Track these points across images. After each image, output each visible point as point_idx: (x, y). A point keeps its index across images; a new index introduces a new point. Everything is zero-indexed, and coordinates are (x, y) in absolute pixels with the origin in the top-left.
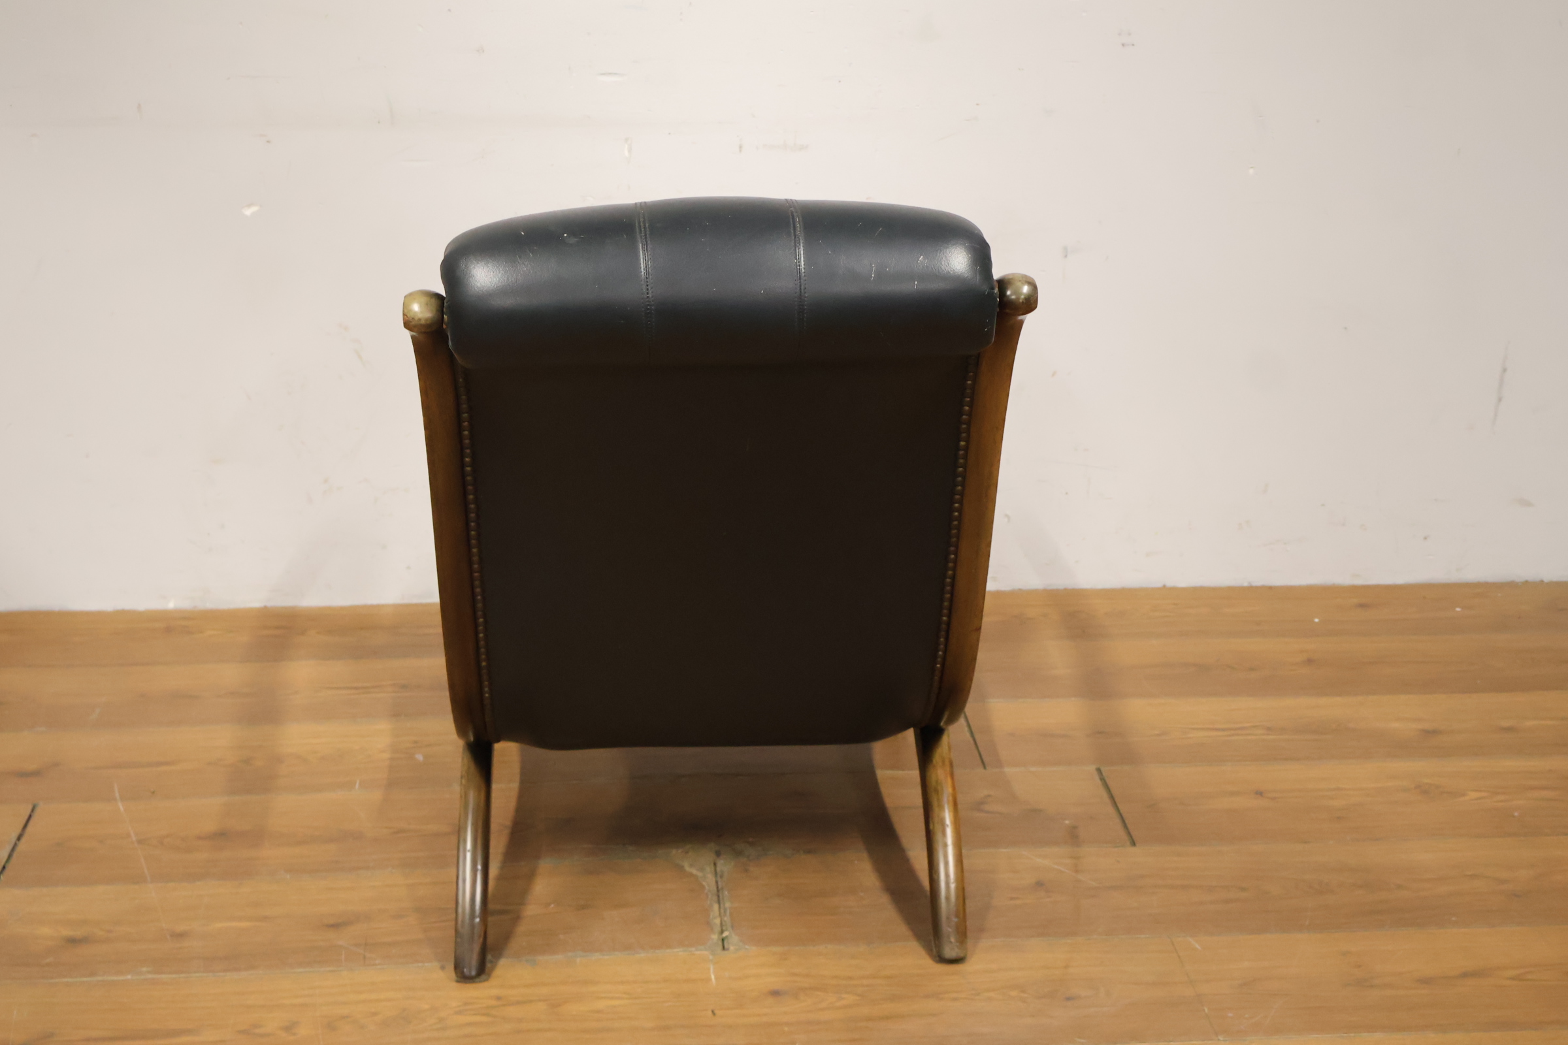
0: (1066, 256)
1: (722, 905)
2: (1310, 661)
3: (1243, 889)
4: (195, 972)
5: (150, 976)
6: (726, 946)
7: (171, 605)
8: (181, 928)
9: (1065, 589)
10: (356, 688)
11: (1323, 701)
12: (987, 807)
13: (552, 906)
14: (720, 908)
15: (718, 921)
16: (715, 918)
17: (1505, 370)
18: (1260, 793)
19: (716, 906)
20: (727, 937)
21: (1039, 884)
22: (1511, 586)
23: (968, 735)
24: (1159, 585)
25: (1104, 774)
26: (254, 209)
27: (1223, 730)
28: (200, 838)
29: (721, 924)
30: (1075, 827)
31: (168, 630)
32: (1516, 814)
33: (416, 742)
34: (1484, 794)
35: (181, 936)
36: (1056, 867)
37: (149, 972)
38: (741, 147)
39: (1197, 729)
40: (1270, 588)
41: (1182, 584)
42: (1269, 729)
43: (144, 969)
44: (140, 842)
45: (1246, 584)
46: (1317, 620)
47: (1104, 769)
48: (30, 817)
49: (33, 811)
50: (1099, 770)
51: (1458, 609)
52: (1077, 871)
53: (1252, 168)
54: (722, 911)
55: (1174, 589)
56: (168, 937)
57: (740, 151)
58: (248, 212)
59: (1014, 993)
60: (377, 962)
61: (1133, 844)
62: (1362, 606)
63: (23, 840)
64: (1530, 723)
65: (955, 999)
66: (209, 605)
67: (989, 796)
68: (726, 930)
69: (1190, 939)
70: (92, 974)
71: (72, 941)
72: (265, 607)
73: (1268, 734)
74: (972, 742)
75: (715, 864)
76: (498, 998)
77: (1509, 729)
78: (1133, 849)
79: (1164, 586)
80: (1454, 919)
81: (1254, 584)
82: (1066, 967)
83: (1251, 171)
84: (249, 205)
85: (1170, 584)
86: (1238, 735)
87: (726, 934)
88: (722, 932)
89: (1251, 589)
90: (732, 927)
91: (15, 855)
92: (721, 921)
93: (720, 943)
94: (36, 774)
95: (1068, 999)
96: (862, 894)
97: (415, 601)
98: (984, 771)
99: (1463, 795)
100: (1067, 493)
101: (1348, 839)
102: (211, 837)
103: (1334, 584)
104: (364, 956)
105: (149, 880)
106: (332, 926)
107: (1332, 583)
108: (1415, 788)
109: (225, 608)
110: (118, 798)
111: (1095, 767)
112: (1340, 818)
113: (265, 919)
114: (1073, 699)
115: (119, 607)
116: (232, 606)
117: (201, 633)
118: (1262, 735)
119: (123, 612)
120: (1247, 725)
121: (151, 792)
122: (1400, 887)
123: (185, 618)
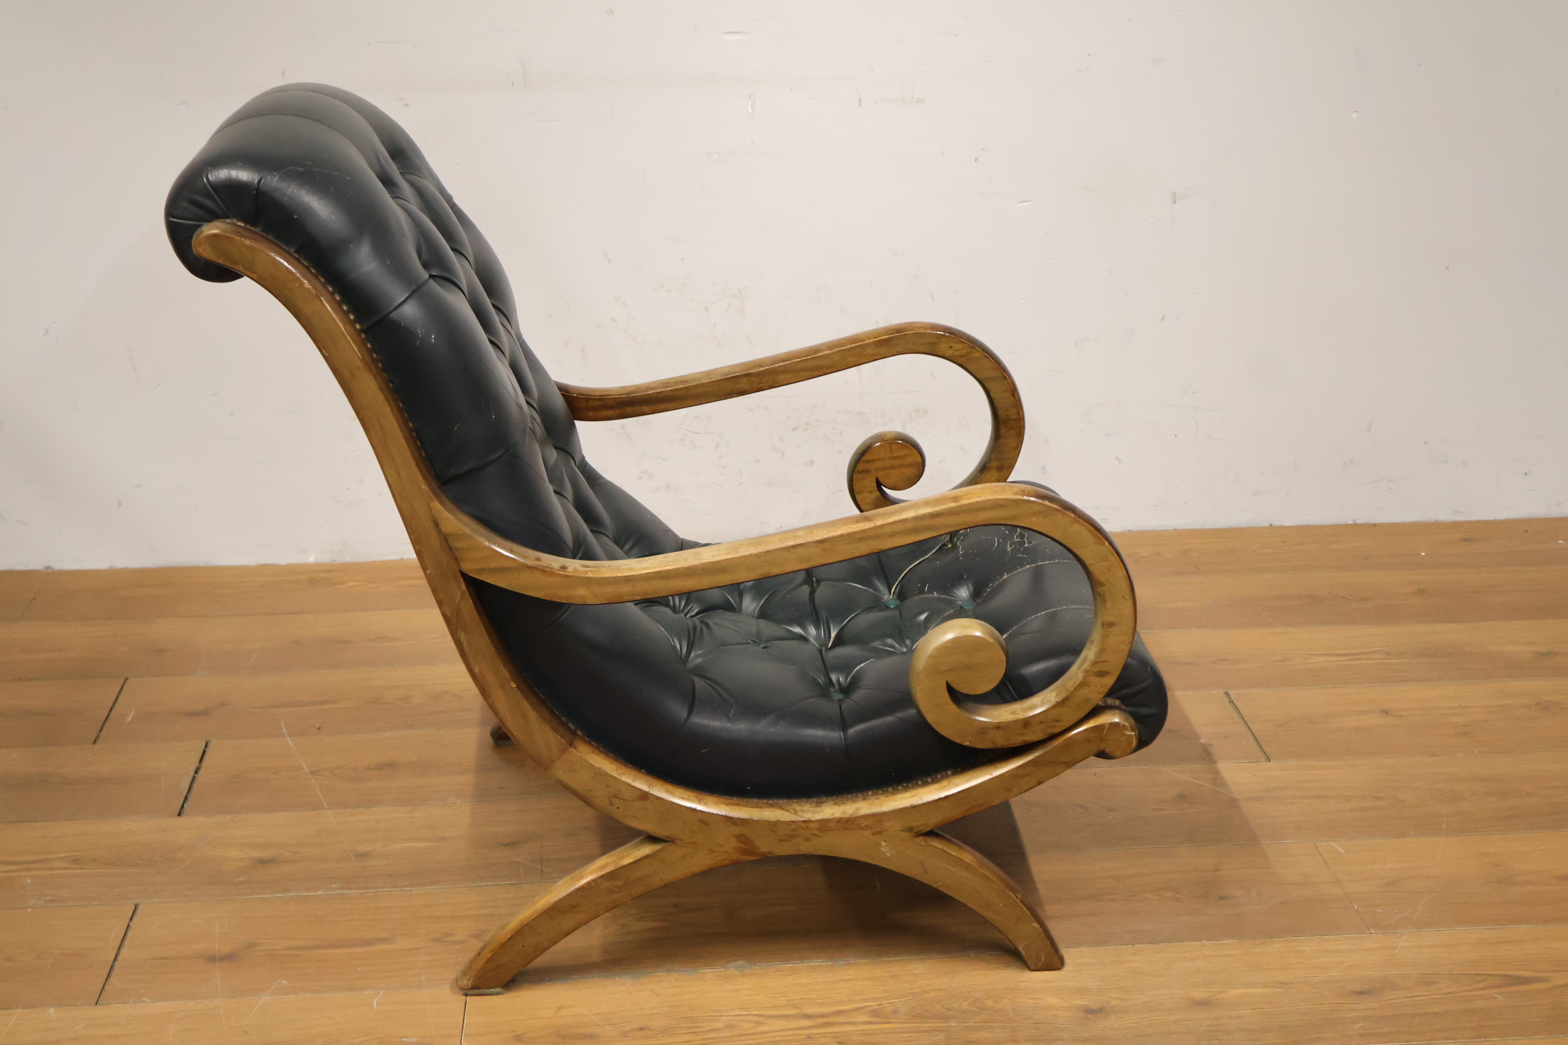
0: (1175, 202)
2: (1420, 592)
3: (1379, 798)
4: (383, 887)
5: (340, 892)
7: (311, 559)
8: (362, 849)
9: (1174, 530)
11: (1438, 627)
18: (1386, 712)
21: (1181, 797)
24: (1267, 524)
25: (1232, 697)
27: (1344, 655)
28: (369, 769)
30: (1210, 746)
31: (312, 582)
35: (364, 855)
36: (1196, 781)
37: (338, 888)
38: (860, 101)
39: (1318, 655)
40: (1375, 525)
41: (1288, 523)
42: (1388, 653)
43: (334, 886)
44: (313, 773)
45: (1350, 522)
46: (1423, 554)
47: (1231, 693)
48: (204, 752)
49: (206, 747)
50: (1227, 694)
51: (1561, 542)
52: (1216, 785)
53: (1355, 112)
55: (1281, 528)
56: (352, 857)
57: (860, 105)
59: (1168, 894)
60: (554, 876)
61: (1270, 761)
62: (1466, 540)
63: (201, 772)
65: (1113, 900)
66: (348, 559)
69: (1333, 844)
70: (286, 890)
71: (262, 862)
72: (402, 559)
73: (1389, 659)
76: (675, 906)
78: (1269, 763)
79: (1271, 525)
81: (1359, 522)
82: (1217, 870)
83: (1355, 115)
85: (1275, 523)
86: (1358, 659)
89: (1355, 526)
91: (195, 786)
94: (204, 713)
95: (1222, 898)
100: (1176, 436)
101: (1476, 751)
102: (380, 767)
103: (1437, 520)
104: (542, 870)
105: (327, 807)
106: (507, 844)
107: (1435, 519)
108: (1536, 705)
109: (364, 561)
110: (286, 734)
111: (1222, 691)
112: (1465, 733)
113: (443, 839)
114: (1194, 629)
115: (262, 562)
116: (370, 560)
117: (343, 584)
118: (1382, 659)
119: (266, 565)
120: (1366, 651)
121: (317, 728)
122: (1531, 794)
123: (327, 571)
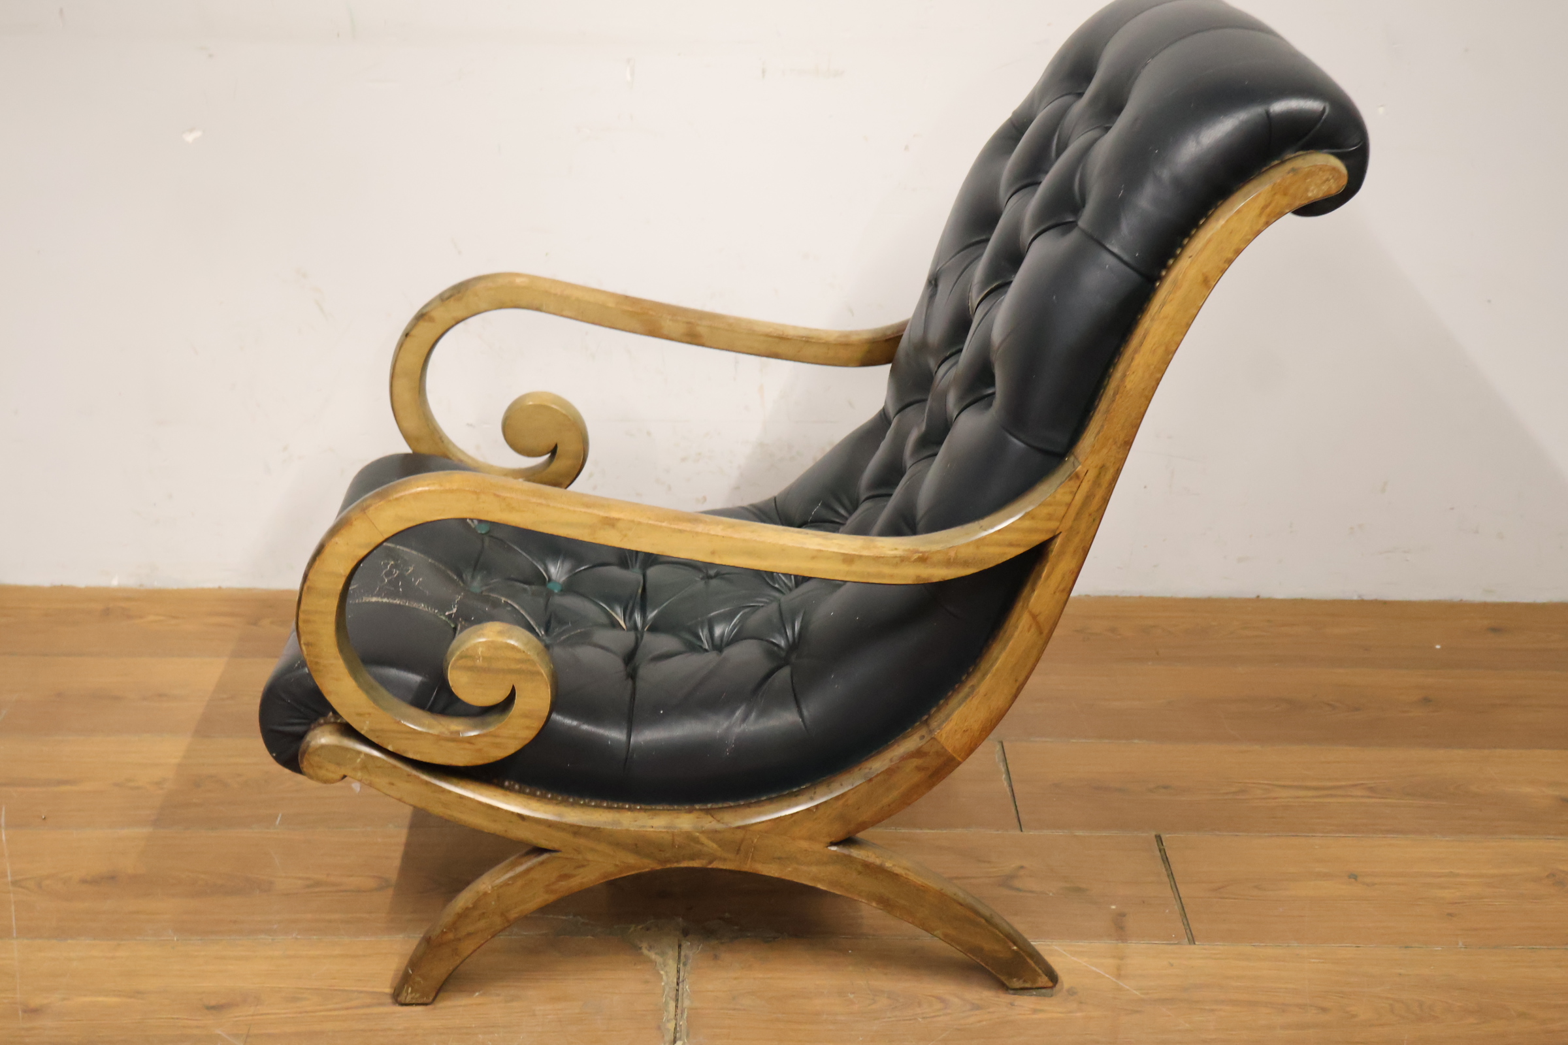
1: (679, 1005)
2: (1426, 701)
3: (1324, 1010)
7: (115, 583)
8: (36, 1001)
9: (1140, 597)
11: (1438, 754)
12: (1017, 883)
14: (677, 1007)
15: (671, 1026)
16: (668, 1021)
18: (1354, 877)
19: (672, 1004)
23: (1006, 784)
24: (1253, 596)
25: (1165, 843)
26: (197, 134)
27: (1314, 789)
28: (84, 881)
29: (675, 1029)
30: (1123, 915)
31: (107, 613)
35: (33, 1012)
36: (1094, 969)
38: (764, 72)
39: (1284, 787)
40: (1385, 603)
41: (1280, 594)
42: (1371, 789)
44: (14, 883)
45: (1355, 598)
46: (1438, 647)
47: (1164, 837)
50: (1159, 838)
52: (1119, 976)
54: (679, 1011)
55: (1270, 601)
56: (20, 1013)
57: (764, 75)
58: (190, 138)
61: (1192, 941)
62: (1495, 630)
66: (157, 584)
67: (1022, 867)
68: (680, 1039)
72: (220, 588)
73: (1369, 797)
74: (1009, 794)
75: (680, 946)
78: (1193, 947)
79: (1258, 597)
81: (1367, 598)
84: (192, 130)
85: (1266, 593)
86: (1332, 796)
87: (679, 1044)
89: (1362, 603)
90: (688, 1036)
92: (676, 1024)
96: (852, 996)
98: (1018, 832)
101: (1460, 944)
102: (98, 881)
103: (1461, 600)
105: (15, 935)
106: (213, 1008)
107: (1459, 599)
108: (1548, 876)
109: (175, 587)
110: (3, 825)
111: (1153, 834)
112: (1451, 915)
113: (137, 994)
114: (1136, 741)
115: (58, 583)
116: (182, 586)
117: (141, 617)
118: (1362, 797)
119: (62, 589)
120: (1343, 783)
121: (43, 817)
122: (1522, 1015)
123: (128, 599)
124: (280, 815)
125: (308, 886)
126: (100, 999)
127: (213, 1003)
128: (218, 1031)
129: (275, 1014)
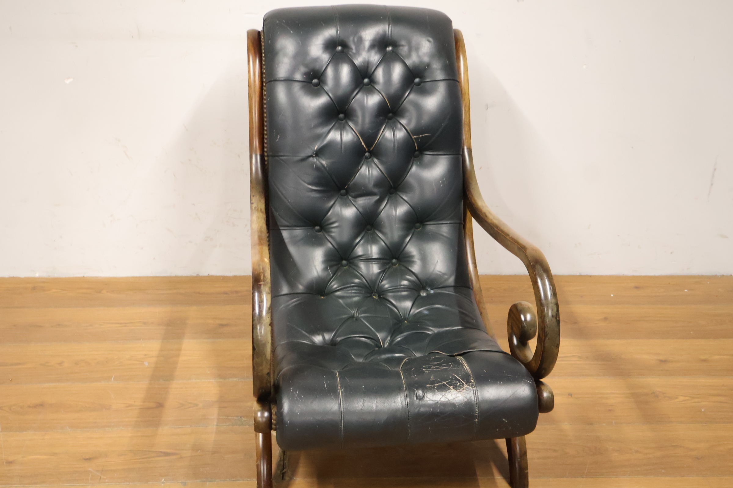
0: (487, 109)
2: (606, 319)
3: (555, 451)
6: (284, 478)
7: (37, 275)
8: (11, 458)
9: (486, 275)
10: (121, 324)
13: (199, 451)
17: (715, 170)
18: (570, 395)
20: (285, 472)
22: (715, 277)
26: (71, 80)
28: (29, 407)
31: (34, 288)
32: (703, 410)
33: (146, 355)
34: (687, 398)
35: (10, 463)
40: (591, 276)
42: (580, 357)
45: (578, 274)
46: (612, 295)
51: (686, 291)
53: (585, 65)
54: (285, 457)
56: (5, 463)
58: (68, 82)
60: (106, 481)
62: (637, 288)
64: (716, 357)
66: (56, 275)
72: (84, 277)
73: (579, 361)
77: (705, 361)
80: (663, 471)
81: (583, 274)
83: (584, 67)
84: (68, 78)
87: (285, 470)
88: (283, 469)
89: (580, 276)
90: (288, 467)
92: (284, 463)
93: (281, 475)
97: (158, 275)
99: (677, 398)
101: (613, 423)
102: (35, 406)
103: (623, 275)
104: (101, 477)
106: (87, 459)
109: (64, 277)
112: (610, 410)
113: (54, 454)
115: (12, 275)
116: (67, 276)
117: (49, 290)
118: (576, 361)
119: (13, 278)
120: (569, 355)
121: (10, 379)
122: (637, 452)
123: (43, 282)
124: (113, 377)
125: (127, 407)
126: (39, 457)
127: (87, 457)
128: (90, 469)
129: (114, 461)
